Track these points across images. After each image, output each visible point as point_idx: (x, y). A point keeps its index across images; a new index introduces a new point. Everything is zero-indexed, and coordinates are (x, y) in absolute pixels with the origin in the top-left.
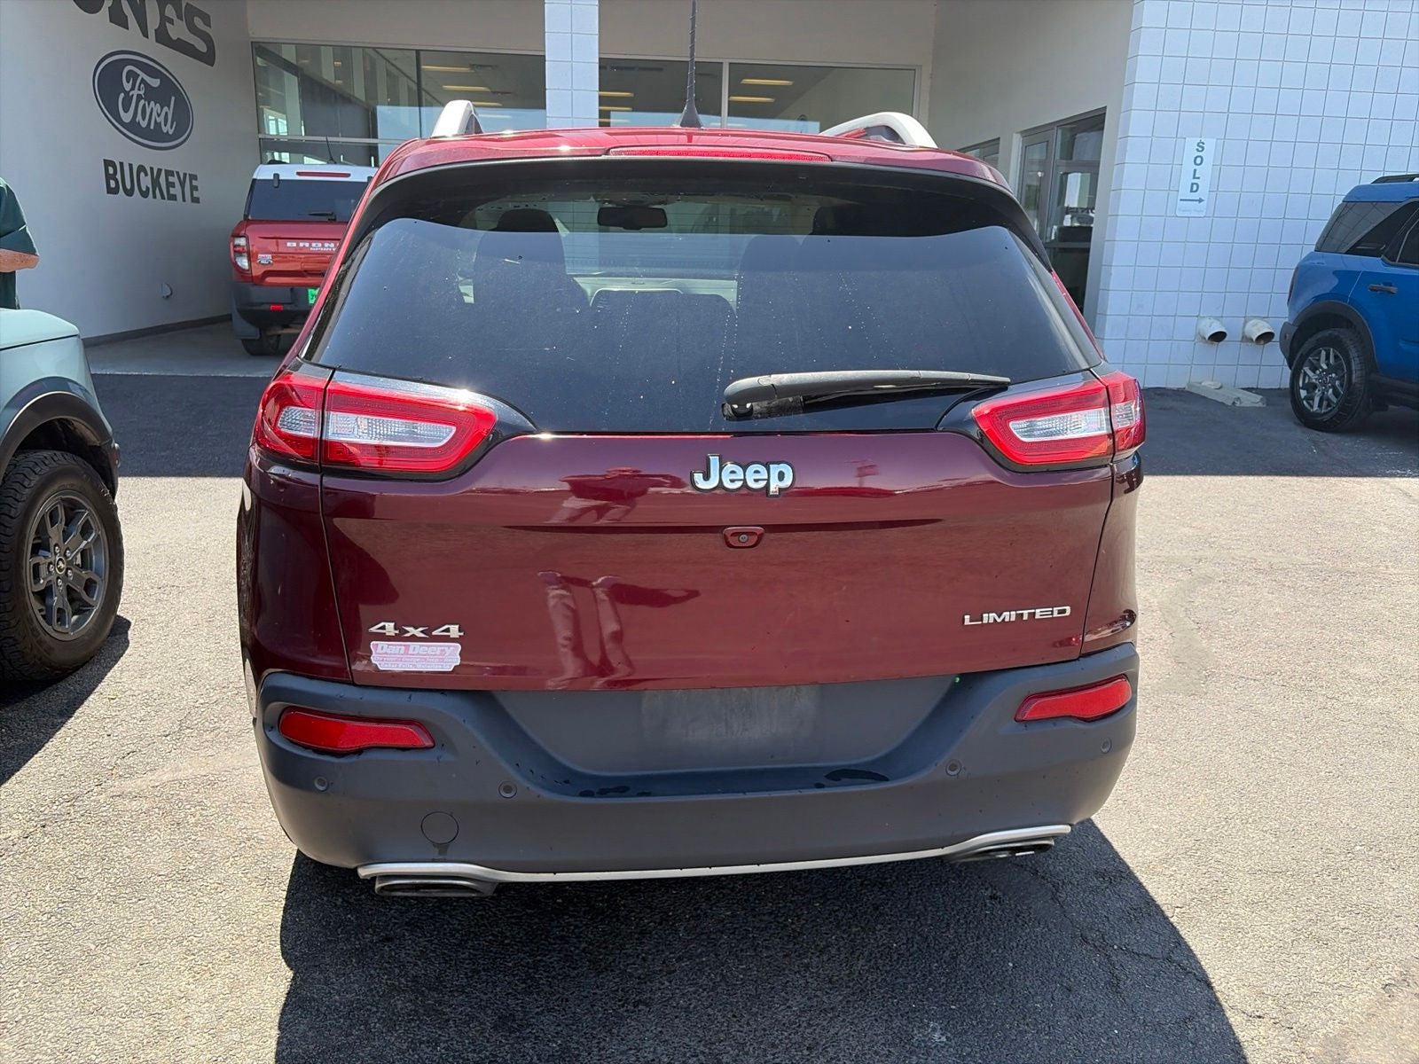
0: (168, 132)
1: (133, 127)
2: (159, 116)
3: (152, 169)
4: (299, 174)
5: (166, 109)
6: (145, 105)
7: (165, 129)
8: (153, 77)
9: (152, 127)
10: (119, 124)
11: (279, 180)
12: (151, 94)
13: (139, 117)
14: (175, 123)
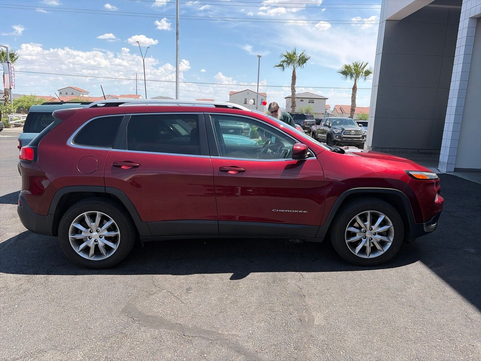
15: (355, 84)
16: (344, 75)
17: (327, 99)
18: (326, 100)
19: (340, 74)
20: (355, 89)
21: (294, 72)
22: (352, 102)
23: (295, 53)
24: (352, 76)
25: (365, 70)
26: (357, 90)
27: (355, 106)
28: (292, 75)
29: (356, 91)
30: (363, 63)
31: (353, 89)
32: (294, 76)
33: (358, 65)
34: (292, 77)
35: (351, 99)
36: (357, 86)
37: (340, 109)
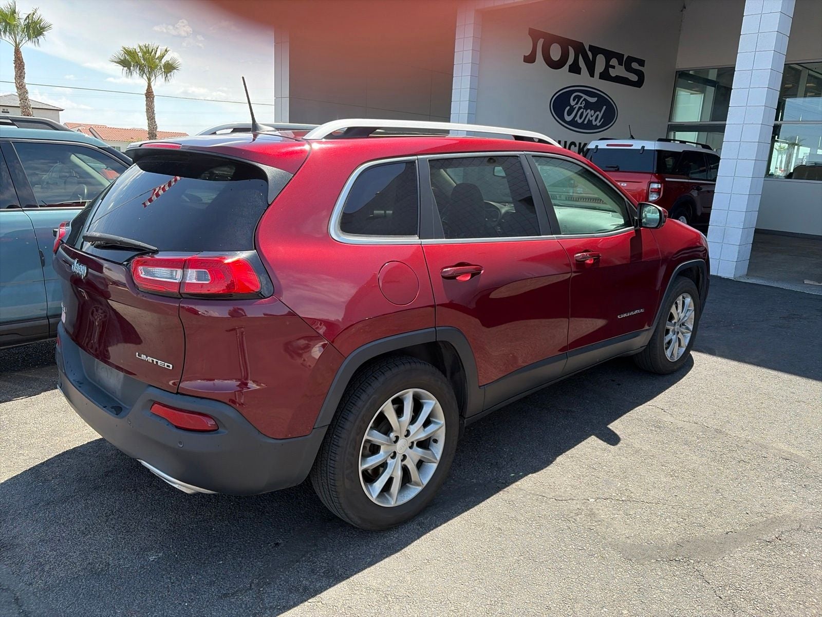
0: (596, 124)
1: (573, 123)
2: (592, 116)
3: (580, 144)
4: (608, 145)
5: (598, 113)
6: (583, 112)
7: (594, 123)
8: (591, 97)
9: (585, 122)
10: (564, 122)
11: (597, 149)
12: (588, 106)
13: (578, 118)
14: (603, 120)
15: (149, 86)
16: (124, 67)
17: (62, 110)
18: (60, 112)
19: (117, 64)
20: (149, 95)
21: (17, 52)
22: (148, 119)
23: (14, 12)
24: (142, 71)
25: (163, 61)
26: (155, 99)
27: (156, 128)
28: (13, 58)
29: (153, 99)
30: (157, 48)
31: (146, 96)
32: (20, 60)
33: (150, 50)
34: (15, 61)
35: (146, 113)
36: (153, 90)
37: (90, 131)
